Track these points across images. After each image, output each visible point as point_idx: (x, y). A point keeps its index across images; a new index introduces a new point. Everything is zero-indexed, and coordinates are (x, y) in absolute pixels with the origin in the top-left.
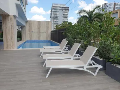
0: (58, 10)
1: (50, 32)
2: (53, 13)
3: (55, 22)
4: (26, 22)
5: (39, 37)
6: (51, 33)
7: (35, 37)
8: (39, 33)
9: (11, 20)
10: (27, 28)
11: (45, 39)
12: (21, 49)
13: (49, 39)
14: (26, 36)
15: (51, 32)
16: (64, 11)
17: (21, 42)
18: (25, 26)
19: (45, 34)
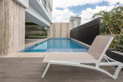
1: (69, 31)
4: (51, 24)
5: (61, 35)
7: (57, 36)
8: (61, 32)
10: (51, 29)
13: (69, 37)
15: (71, 31)
18: (49, 27)
19: (65, 32)
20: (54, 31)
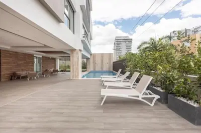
0: (122, 43)
2: (116, 45)
3: (118, 54)
4: (91, 55)
5: (102, 68)
6: (113, 64)
7: (98, 69)
8: (102, 64)
9: (77, 53)
10: (91, 60)
11: (108, 70)
12: (85, 78)
13: (112, 70)
14: (91, 68)
16: (127, 43)
17: (86, 73)
18: (89, 58)
19: (107, 64)
20: (94, 63)
